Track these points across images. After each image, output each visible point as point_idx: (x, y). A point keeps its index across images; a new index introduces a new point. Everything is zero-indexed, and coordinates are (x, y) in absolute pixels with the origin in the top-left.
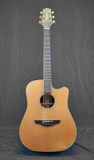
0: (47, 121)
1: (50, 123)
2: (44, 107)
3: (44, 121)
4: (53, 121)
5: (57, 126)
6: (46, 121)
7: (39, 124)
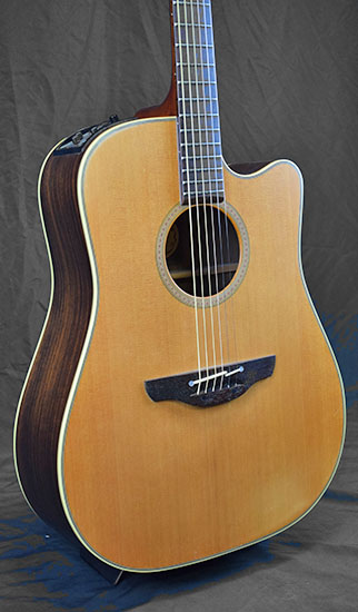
0: (219, 370)
1: (232, 380)
2: (199, 294)
3: (204, 374)
4: (241, 369)
5: (261, 395)
6: (212, 372)
7: (172, 399)
